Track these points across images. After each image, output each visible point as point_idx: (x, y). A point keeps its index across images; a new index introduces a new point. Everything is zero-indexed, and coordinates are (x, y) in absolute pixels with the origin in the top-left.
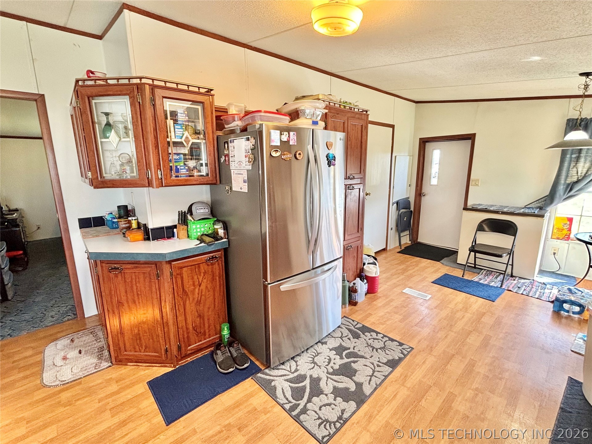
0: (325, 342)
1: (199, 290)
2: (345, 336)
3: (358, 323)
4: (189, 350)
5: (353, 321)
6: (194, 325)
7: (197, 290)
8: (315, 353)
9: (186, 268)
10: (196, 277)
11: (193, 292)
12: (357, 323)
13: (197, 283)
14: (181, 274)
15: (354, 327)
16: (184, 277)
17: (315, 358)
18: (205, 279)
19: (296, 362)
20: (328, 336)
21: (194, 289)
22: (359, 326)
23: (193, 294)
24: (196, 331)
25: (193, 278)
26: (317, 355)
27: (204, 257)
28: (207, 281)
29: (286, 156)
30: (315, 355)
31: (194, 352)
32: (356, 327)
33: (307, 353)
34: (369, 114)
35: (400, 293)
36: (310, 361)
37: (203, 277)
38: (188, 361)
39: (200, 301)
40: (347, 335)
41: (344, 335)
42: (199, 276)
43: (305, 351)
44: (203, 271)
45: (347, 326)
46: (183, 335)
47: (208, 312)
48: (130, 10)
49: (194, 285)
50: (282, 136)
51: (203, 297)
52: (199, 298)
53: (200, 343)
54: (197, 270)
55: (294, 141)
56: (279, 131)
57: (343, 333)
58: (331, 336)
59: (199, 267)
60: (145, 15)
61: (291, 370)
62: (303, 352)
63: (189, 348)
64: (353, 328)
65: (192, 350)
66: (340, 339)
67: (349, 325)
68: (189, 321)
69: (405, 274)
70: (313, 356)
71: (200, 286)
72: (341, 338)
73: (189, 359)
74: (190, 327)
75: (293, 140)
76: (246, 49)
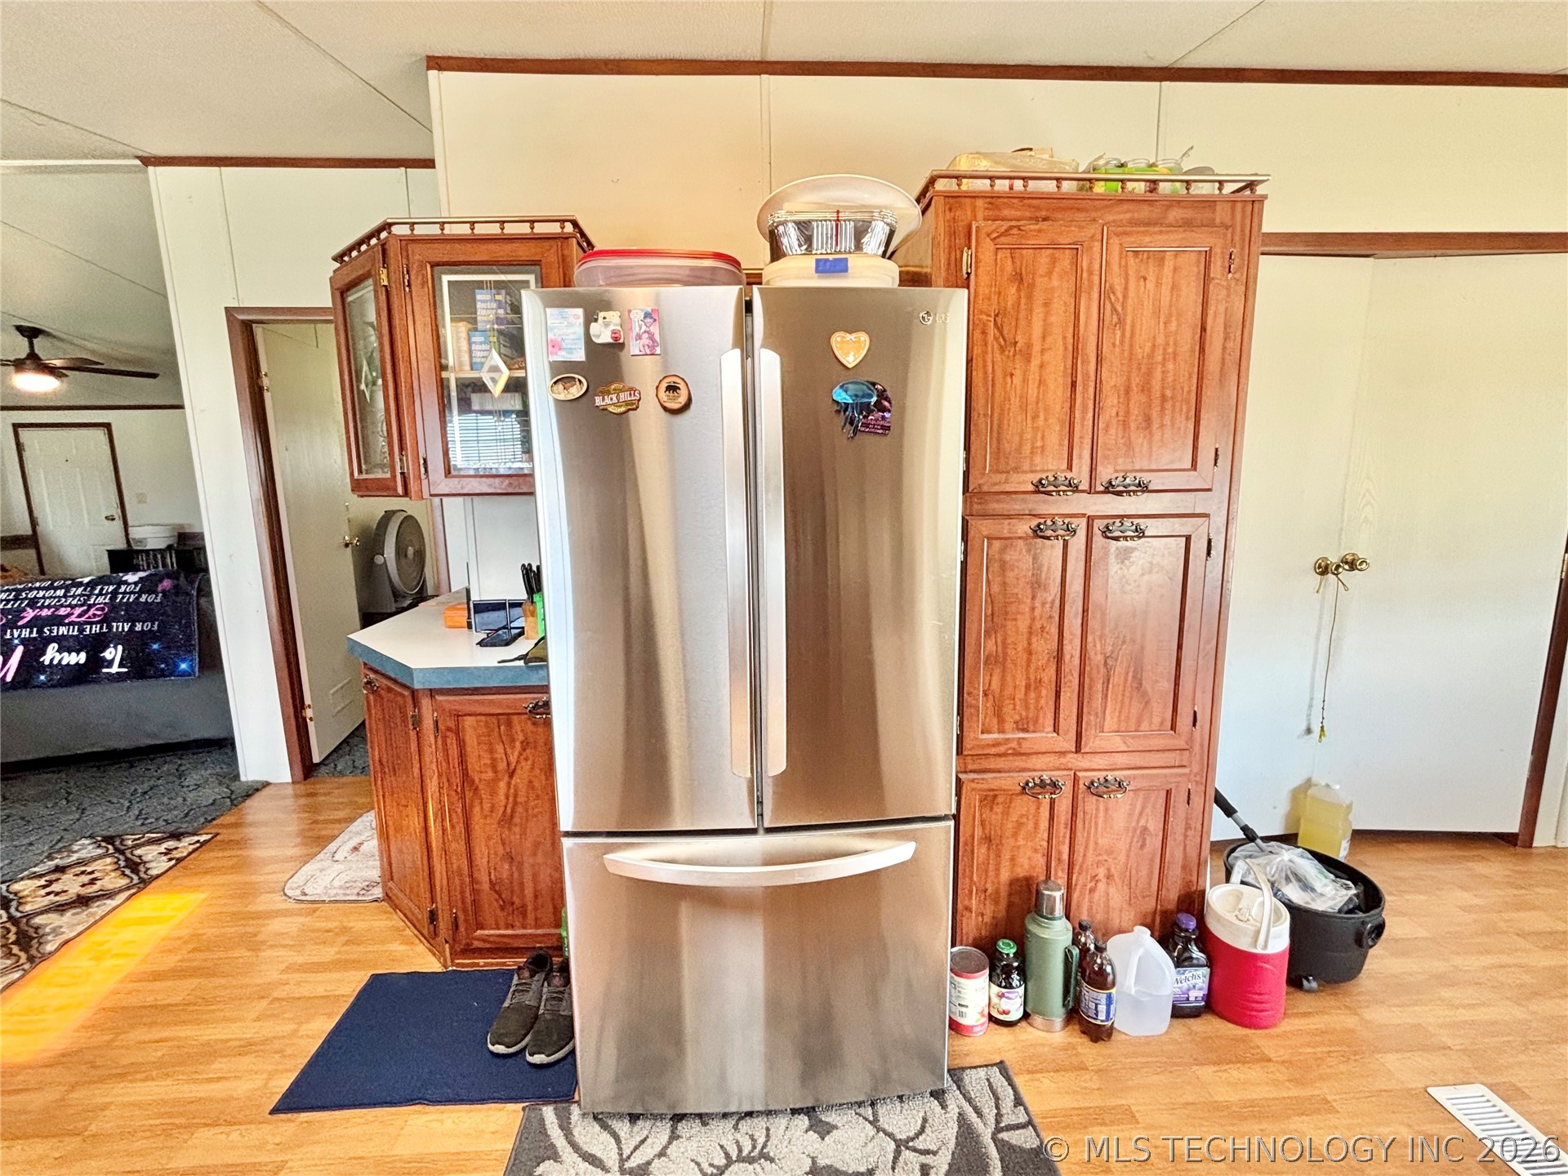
0: (828, 1123)
1: (509, 784)
2: (921, 1147)
3: (1030, 1123)
4: (478, 939)
5: (1018, 1101)
6: (492, 877)
7: (502, 785)
8: (754, 1147)
9: (473, 718)
10: (500, 748)
11: (493, 785)
12: (1023, 1119)
13: (502, 766)
14: (457, 731)
15: (998, 1130)
16: (467, 739)
17: (735, 1167)
18: (526, 759)
19: (674, 1137)
20: (862, 1111)
21: (496, 780)
22: (1024, 1139)
23: (493, 792)
24: (499, 893)
25: (491, 751)
26: (750, 1160)
27: (520, 699)
28: (533, 768)
29: (614, 397)
30: (745, 1153)
31: (488, 950)
32: (1004, 1136)
33: (736, 1127)
34: (1265, 197)
35: (1409, 1093)
36: (711, 1165)
37: (520, 754)
38: (478, 965)
39: (512, 817)
40: (934, 1148)
41: (920, 1144)
42: (509, 751)
43: (736, 1118)
44: (521, 737)
45: (969, 1110)
46: (462, 892)
47: (535, 854)
48: (440, 69)
49: (494, 767)
50: (593, 325)
51: (520, 809)
52: (509, 810)
53: (510, 932)
54: (502, 728)
55: (647, 342)
56: (580, 312)
57: (928, 1130)
58: (875, 1114)
59: (509, 724)
60: (473, 71)
61: (629, 1157)
62: (725, 1116)
63: (479, 932)
64: (985, 1132)
65: (484, 941)
66: (893, 1145)
67: (986, 1111)
68: (481, 861)
69: (1533, 1007)
70: (740, 1150)
71: (511, 775)
72: (901, 1145)
73: (481, 962)
74: (483, 877)
75: (646, 335)
76: (764, 77)
